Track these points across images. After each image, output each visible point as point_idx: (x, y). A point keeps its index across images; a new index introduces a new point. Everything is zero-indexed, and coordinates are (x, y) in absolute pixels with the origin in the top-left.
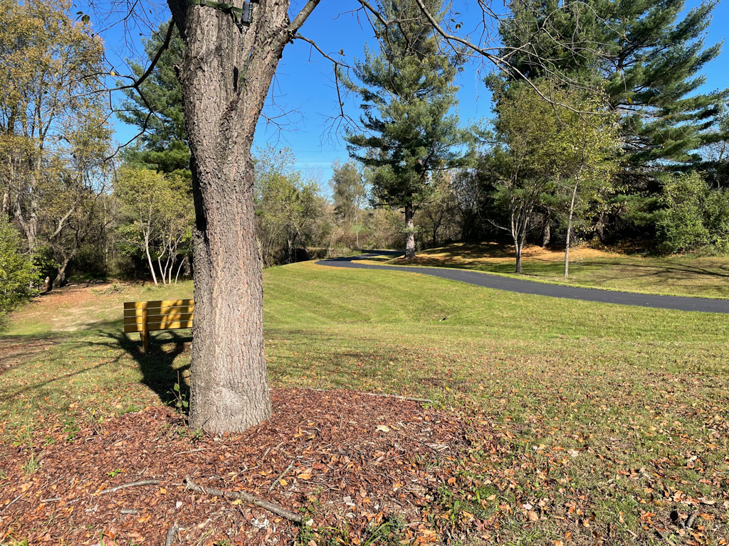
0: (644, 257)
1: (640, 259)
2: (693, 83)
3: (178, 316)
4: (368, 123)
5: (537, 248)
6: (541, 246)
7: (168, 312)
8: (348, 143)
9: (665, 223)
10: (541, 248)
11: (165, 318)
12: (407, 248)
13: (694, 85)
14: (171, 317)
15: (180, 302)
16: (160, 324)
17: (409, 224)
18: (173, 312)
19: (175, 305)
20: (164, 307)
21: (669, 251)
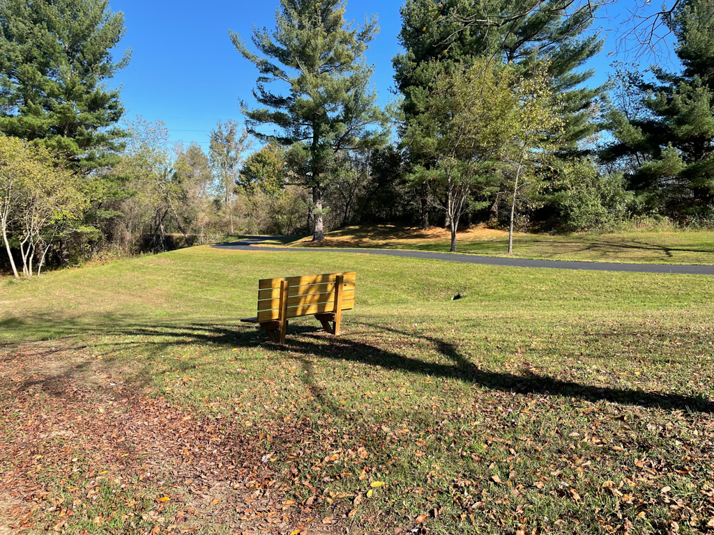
0: (553, 235)
1: (549, 236)
2: (584, 75)
3: (317, 297)
4: (261, 98)
5: (439, 230)
6: (443, 228)
7: (307, 292)
8: (246, 117)
9: (567, 203)
10: (444, 230)
11: (303, 300)
12: (316, 230)
13: (584, 78)
14: (309, 297)
15: (320, 278)
16: (296, 309)
17: (317, 205)
18: (312, 292)
19: (314, 282)
20: (303, 285)
21: (574, 229)
